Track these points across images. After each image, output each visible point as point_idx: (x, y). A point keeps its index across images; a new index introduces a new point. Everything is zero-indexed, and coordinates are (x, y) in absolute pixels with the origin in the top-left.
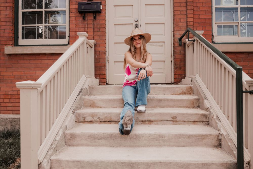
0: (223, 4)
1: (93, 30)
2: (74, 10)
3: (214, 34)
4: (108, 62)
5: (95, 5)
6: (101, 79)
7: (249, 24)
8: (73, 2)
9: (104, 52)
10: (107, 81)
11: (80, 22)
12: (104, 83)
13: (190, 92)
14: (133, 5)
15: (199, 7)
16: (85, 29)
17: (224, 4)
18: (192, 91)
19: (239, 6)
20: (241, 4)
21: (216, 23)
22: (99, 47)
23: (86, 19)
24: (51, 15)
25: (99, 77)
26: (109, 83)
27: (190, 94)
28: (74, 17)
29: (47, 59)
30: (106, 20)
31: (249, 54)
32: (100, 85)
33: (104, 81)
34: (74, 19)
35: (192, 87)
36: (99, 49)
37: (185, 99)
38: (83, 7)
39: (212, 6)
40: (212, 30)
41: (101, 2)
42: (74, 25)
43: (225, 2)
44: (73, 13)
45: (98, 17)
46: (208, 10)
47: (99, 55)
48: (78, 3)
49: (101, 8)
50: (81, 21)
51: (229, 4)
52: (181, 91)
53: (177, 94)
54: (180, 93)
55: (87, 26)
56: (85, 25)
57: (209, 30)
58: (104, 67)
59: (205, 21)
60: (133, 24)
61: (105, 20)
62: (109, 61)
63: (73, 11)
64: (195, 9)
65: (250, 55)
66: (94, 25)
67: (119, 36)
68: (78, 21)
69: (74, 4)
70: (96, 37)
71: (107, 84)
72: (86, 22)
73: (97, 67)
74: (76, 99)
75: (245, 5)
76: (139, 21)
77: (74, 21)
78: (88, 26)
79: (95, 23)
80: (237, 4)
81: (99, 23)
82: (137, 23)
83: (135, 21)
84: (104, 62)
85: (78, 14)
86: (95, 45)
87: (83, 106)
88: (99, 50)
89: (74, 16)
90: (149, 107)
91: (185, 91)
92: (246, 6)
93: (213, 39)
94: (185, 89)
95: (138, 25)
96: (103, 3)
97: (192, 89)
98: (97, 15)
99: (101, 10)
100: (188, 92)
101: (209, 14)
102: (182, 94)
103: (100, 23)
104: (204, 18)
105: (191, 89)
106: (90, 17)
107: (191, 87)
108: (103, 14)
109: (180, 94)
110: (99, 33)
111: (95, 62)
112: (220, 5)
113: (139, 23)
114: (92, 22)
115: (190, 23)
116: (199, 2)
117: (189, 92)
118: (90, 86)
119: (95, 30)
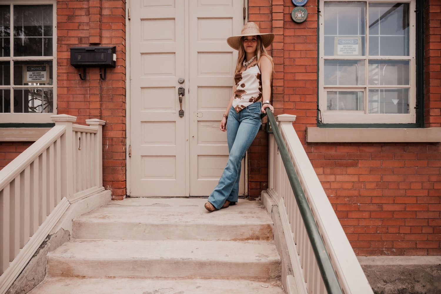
0: (339, 53)
1: (98, 99)
2: (65, 61)
3: (321, 108)
4: (130, 157)
5: (102, 54)
6: (116, 190)
7: (384, 89)
8: (63, 46)
9: (120, 141)
10: (127, 191)
11: (76, 84)
12: (121, 197)
13: (268, 235)
14: (175, 53)
15: (294, 60)
16: (85, 97)
17: (341, 53)
18: (272, 233)
19: (368, 57)
20: (370, 54)
21: (324, 88)
22: (112, 130)
23: (88, 78)
24: (28, 67)
25: (112, 186)
26: (132, 195)
27: (267, 238)
28: (65, 74)
29: (16, 152)
30: (125, 79)
31: (382, 146)
32: (113, 199)
33: (120, 193)
34: (65, 78)
35: (272, 226)
36: (111, 134)
37: (252, 263)
38: (79, 57)
39: (318, 58)
40: (318, 102)
41: (115, 48)
42: (66, 89)
43: (342, 49)
44: (63, 67)
45: (109, 76)
46: (310, 65)
47: (112, 145)
48: (71, 49)
49: (115, 59)
50: (78, 82)
51: (350, 53)
52: (251, 233)
53: (242, 240)
54: (248, 236)
55: (88, 91)
56: (86, 90)
57: (311, 102)
58: (120, 168)
59: (305, 86)
60: (175, 87)
61: (124, 81)
62: (132, 155)
63: (63, 63)
64: (287, 62)
65: (384, 148)
66: (101, 89)
67: (150, 108)
68: (72, 82)
69: (66, 50)
70: (106, 113)
71: (128, 197)
72: (87, 84)
73: (108, 167)
74: (26, 268)
75: (378, 55)
76: (186, 81)
77: (65, 82)
78: (91, 91)
79: (105, 86)
80: (363, 54)
81: (111, 86)
82: (182, 86)
83: (179, 82)
84: (121, 158)
85: (72, 69)
86: (103, 127)
87: (47, 275)
88: (111, 136)
89: (65, 71)
90: (180, 276)
91: (257, 233)
92: (379, 57)
93: (319, 117)
94: (258, 229)
95: (184, 90)
96: (118, 49)
97: (271, 230)
98: (108, 72)
99: (114, 62)
100: (264, 235)
101: (312, 72)
102: (252, 239)
103: (114, 86)
104: (304, 80)
105: (269, 230)
106: (94, 76)
107: (269, 226)
108: (118, 69)
109: (247, 239)
110: (111, 105)
111: (103, 159)
112: (333, 55)
113: (185, 86)
114: (98, 85)
115: (276, 89)
116: (294, 50)
117: (266, 236)
118: (74, 221)
119: (104, 99)
